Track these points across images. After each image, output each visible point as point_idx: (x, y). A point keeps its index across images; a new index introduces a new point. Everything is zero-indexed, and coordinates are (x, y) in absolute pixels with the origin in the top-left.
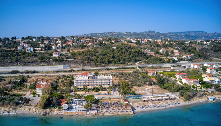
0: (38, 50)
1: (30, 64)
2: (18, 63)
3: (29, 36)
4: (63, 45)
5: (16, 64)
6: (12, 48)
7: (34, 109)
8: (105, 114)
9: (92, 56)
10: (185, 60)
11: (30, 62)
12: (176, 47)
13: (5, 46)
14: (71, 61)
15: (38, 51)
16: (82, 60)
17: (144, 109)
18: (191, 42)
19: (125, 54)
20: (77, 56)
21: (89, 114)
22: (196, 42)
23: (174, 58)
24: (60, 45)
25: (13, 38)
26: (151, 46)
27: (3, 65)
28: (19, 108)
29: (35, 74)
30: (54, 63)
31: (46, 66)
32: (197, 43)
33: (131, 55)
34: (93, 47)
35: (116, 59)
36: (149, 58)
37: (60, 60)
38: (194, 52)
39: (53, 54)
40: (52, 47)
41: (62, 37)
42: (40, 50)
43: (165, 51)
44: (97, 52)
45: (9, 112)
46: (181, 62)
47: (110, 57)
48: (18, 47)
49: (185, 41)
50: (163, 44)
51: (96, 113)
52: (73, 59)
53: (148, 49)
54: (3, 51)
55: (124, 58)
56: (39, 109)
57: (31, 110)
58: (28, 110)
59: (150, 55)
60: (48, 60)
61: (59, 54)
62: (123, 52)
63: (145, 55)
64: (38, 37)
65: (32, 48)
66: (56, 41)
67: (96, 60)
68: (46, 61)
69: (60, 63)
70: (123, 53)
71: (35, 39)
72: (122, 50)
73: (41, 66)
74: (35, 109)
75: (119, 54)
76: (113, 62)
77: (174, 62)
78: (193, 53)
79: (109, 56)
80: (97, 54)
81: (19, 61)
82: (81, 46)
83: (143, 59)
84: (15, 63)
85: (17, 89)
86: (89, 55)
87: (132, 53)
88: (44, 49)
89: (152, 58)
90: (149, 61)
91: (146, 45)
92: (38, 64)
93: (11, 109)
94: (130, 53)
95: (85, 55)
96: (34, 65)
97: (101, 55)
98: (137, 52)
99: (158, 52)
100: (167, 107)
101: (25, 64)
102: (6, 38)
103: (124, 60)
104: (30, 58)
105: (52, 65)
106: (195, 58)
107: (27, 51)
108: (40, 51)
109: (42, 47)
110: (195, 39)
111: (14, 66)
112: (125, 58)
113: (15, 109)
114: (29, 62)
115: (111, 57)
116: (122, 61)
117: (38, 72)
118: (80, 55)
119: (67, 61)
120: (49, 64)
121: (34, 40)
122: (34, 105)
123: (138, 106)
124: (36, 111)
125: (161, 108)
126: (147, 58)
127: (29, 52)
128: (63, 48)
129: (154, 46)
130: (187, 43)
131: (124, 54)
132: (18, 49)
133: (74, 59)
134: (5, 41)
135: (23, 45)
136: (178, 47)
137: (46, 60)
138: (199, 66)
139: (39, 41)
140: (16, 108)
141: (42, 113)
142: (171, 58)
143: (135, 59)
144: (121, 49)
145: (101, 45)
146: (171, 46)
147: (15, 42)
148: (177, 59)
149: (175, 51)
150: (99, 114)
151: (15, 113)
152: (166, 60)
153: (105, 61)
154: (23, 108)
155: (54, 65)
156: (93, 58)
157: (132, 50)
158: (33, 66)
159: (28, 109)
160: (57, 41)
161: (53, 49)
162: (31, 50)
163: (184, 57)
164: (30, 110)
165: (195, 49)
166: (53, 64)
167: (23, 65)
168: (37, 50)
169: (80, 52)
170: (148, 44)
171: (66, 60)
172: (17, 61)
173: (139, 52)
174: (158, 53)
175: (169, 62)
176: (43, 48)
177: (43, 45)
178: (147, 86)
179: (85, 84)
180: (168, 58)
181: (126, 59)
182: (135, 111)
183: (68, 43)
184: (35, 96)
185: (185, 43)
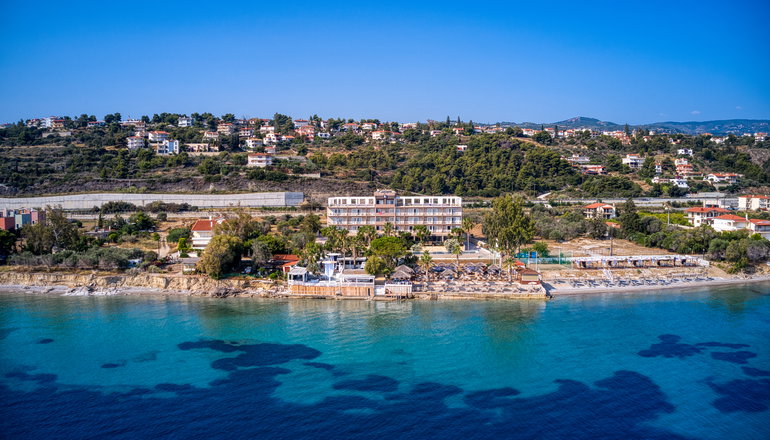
0: (196, 149)
1: (168, 185)
2: (129, 184)
3: (164, 114)
4: (284, 138)
5: (122, 185)
6: (107, 145)
7: (185, 281)
8: (443, 297)
9: (385, 170)
10: (713, 190)
11: (170, 182)
12: (681, 152)
13: (83, 140)
14: (310, 179)
15: (198, 154)
16: (352, 180)
17: (586, 288)
18: (732, 139)
19: (502, 165)
20: (331, 168)
21: (383, 293)
22: (750, 142)
23: (675, 180)
24: (272, 135)
25: (109, 119)
26: (592, 146)
27: (75, 188)
28: (129, 280)
29: (186, 215)
30: (251, 185)
31: (224, 193)
32: (753, 141)
33: (522, 170)
34: (388, 143)
35: (469, 180)
36: (587, 182)
37: (272, 177)
38: (745, 167)
39: (250, 159)
40: (243, 143)
41: (280, 117)
42: (205, 151)
43: (641, 161)
44: (403, 159)
45: (91, 290)
46: (701, 194)
47: (447, 173)
48: (129, 141)
49: (710, 137)
50: (633, 141)
51: (410, 291)
52: (318, 176)
53: (583, 154)
54: (78, 152)
55: (496, 176)
56: (201, 280)
57: (172, 284)
58: (163, 285)
59: (590, 173)
60: (233, 176)
61: (270, 159)
62: (494, 159)
63: (571, 173)
64: (196, 116)
65: (176, 145)
66: (259, 128)
67: (400, 180)
68: (226, 177)
69: (274, 186)
70: (494, 163)
71: (185, 122)
72: (490, 155)
73: (206, 193)
74: (189, 281)
75: (478, 164)
76: (459, 187)
77: (676, 192)
78: (742, 168)
79: (443, 170)
80: (401, 164)
81: (130, 178)
82: (343, 140)
83: (565, 185)
84: (117, 182)
85: (124, 241)
86: (375, 166)
87: (525, 164)
88: (217, 148)
89: (595, 180)
90: (587, 189)
91: (573, 143)
92: (196, 188)
93: (100, 280)
94: (519, 165)
95: (361, 165)
96: (183, 190)
97: (417, 166)
98: (544, 159)
99: (617, 165)
100: (670, 286)
101: (152, 187)
102: (85, 116)
103: (498, 184)
104: (168, 171)
105: (247, 191)
106: (750, 185)
107: (160, 151)
108: (204, 154)
109: (211, 141)
110: (747, 132)
111: (115, 192)
112: (500, 177)
113: (114, 280)
114: (165, 182)
115: (451, 172)
116: (489, 188)
117: (196, 209)
118: (342, 164)
119: (299, 180)
120: (236, 187)
121: (183, 123)
122: (186, 270)
123: (560, 282)
124: (189, 288)
125: (646, 287)
126: (580, 181)
127: (165, 154)
128: (282, 146)
129: (603, 148)
130: (718, 141)
131: (498, 166)
132: (130, 146)
133: (322, 175)
134: (85, 124)
135: (147, 137)
136: (686, 151)
137: (226, 174)
138: (766, 203)
139: (201, 126)
140: (119, 279)
141: (213, 291)
142: (664, 181)
143: (537, 183)
144: (487, 150)
145: (413, 140)
146: (661, 148)
147: (117, 128)
148: (685, 186)
149: (676, 162)
150: (421, 296)
151: (114, 293)
152: (646, 188)
153: (429, 186)
154: (144, 278)
155: (253, 191)
156: (388, 174)
157: (523, 154)
158: (178, 193)
159: (161, 280)
160: (262, 128)
161: (249, 148)
162: (171, 147)
163: (712, 180)
164: (168, 282)
165: (748, 158)
166: (250, 187)
167: (145, 188)
168: (193, 150)
169: (341, 156)
170: (579, 142)
171: (295, 178)
172: (123, 176)
173: (551, 162)
174: (618, 167)
175: (657, 192)
176: (215, 144)
177: (215, 136)
178: (586, 241)
179: (364, 223)
180: (653, 181)
181: (504, 179)
182: (552, 292)
183: (300, 132)
184: (188, 256)
185: (711, 142)
